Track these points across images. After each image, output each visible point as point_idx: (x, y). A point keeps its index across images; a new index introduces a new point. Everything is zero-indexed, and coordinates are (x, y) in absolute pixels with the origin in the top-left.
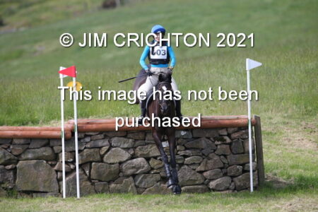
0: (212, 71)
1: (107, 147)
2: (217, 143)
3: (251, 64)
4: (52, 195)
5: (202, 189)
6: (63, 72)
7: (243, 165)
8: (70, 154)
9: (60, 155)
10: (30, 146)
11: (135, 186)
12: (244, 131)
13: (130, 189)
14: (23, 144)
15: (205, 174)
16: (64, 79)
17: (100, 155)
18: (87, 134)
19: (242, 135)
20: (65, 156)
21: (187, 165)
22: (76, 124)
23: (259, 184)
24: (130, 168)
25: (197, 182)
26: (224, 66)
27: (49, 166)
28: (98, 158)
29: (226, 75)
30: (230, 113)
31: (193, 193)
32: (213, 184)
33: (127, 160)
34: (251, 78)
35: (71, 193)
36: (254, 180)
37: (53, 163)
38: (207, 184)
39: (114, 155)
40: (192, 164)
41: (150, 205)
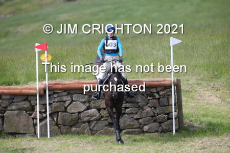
0: (145, 46)
1: (70, 101)
2: (149, 98)
3: (174, 41)
4: (29, 136)
5: (138, 131)
6: (38, 47)
7: (168, 114)
8: (42, 106)
9: (35, 107)
10: (14, 101)
11: (90, 129)
12: (168, 90)
13: (86, 131)
14: (9, 99)
15: (140, 121)
16: (38, 52)
17: (65, 107)
18: (55, 91)
19: (167, 92)
20: (39, 108)
21: (128, 114)
22: (47, 84)
23: (179, 128)
24: (86, 117)
25: (135, 127)
26: (154, 43)
27: (27, 115)
28: (63, 109)
29: (156, 49)
30: (158, 76)
31: (132, 134)
32: (146, 128)
33: (84, 111)
34: (174, 51)
35: (44, 135)
36: (175, 125)
37: (31, 113)
38: (142, 128)
39: (75, 107)
40: (131, 113)
41: (100, 143)
